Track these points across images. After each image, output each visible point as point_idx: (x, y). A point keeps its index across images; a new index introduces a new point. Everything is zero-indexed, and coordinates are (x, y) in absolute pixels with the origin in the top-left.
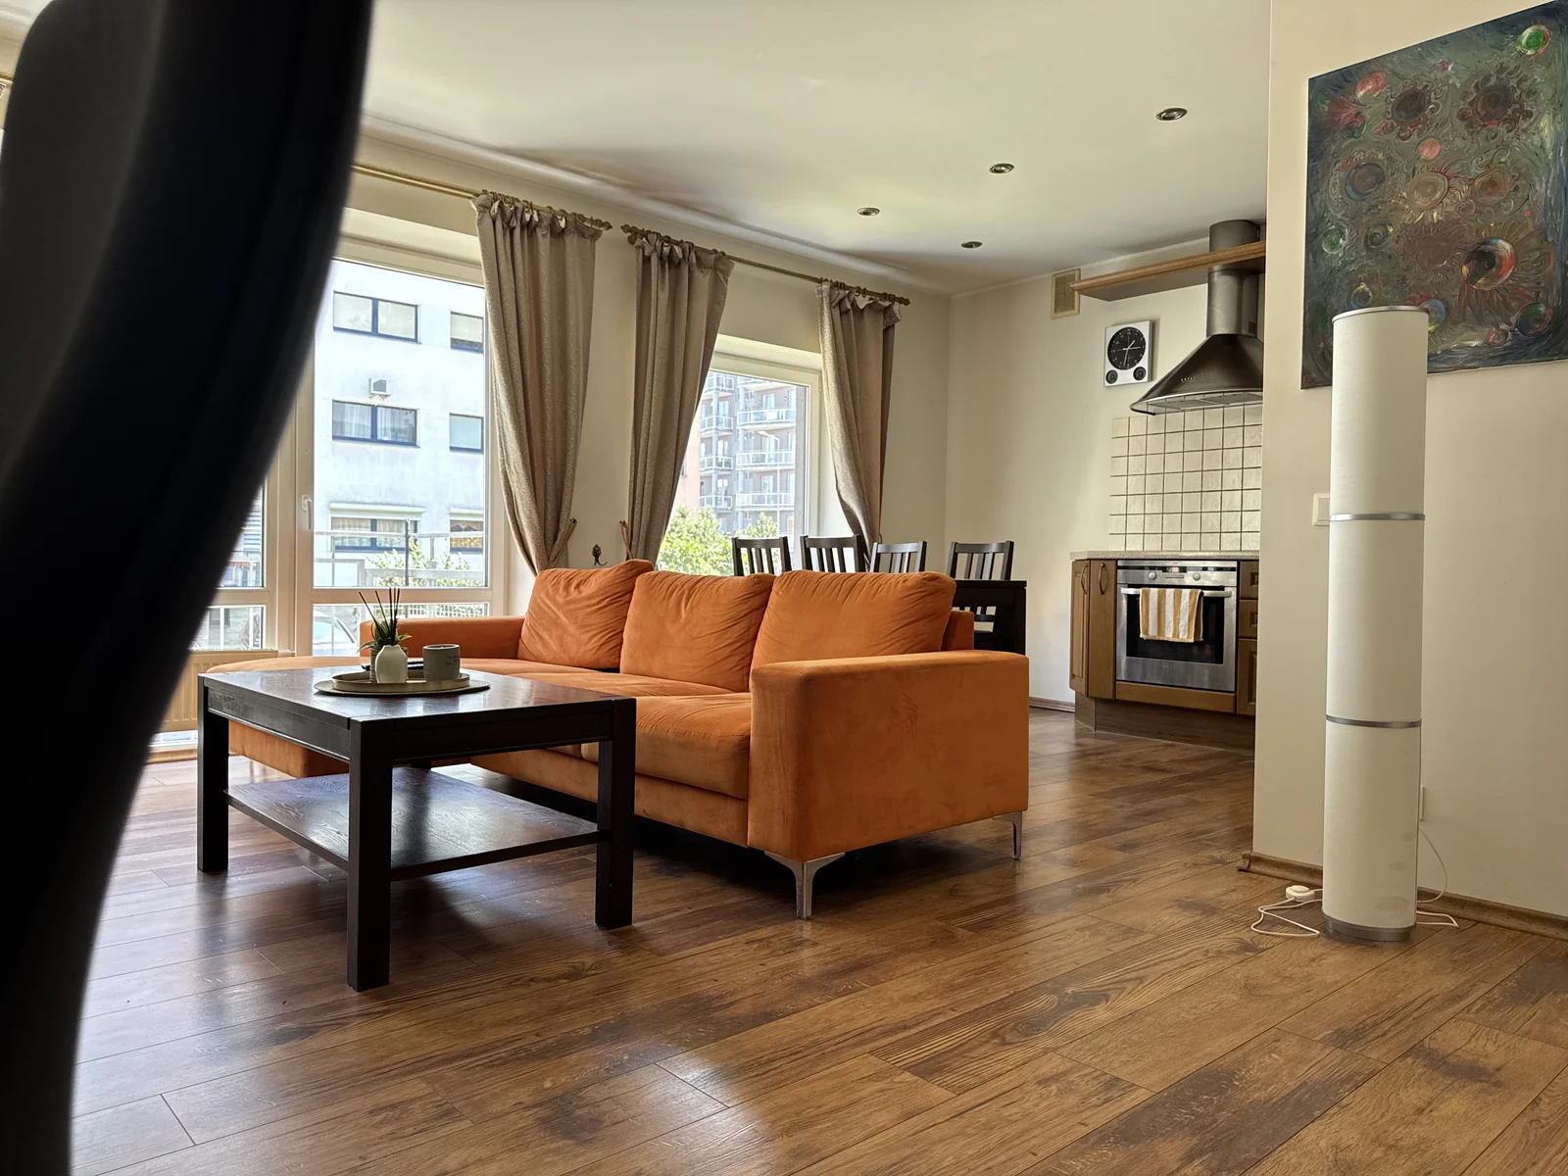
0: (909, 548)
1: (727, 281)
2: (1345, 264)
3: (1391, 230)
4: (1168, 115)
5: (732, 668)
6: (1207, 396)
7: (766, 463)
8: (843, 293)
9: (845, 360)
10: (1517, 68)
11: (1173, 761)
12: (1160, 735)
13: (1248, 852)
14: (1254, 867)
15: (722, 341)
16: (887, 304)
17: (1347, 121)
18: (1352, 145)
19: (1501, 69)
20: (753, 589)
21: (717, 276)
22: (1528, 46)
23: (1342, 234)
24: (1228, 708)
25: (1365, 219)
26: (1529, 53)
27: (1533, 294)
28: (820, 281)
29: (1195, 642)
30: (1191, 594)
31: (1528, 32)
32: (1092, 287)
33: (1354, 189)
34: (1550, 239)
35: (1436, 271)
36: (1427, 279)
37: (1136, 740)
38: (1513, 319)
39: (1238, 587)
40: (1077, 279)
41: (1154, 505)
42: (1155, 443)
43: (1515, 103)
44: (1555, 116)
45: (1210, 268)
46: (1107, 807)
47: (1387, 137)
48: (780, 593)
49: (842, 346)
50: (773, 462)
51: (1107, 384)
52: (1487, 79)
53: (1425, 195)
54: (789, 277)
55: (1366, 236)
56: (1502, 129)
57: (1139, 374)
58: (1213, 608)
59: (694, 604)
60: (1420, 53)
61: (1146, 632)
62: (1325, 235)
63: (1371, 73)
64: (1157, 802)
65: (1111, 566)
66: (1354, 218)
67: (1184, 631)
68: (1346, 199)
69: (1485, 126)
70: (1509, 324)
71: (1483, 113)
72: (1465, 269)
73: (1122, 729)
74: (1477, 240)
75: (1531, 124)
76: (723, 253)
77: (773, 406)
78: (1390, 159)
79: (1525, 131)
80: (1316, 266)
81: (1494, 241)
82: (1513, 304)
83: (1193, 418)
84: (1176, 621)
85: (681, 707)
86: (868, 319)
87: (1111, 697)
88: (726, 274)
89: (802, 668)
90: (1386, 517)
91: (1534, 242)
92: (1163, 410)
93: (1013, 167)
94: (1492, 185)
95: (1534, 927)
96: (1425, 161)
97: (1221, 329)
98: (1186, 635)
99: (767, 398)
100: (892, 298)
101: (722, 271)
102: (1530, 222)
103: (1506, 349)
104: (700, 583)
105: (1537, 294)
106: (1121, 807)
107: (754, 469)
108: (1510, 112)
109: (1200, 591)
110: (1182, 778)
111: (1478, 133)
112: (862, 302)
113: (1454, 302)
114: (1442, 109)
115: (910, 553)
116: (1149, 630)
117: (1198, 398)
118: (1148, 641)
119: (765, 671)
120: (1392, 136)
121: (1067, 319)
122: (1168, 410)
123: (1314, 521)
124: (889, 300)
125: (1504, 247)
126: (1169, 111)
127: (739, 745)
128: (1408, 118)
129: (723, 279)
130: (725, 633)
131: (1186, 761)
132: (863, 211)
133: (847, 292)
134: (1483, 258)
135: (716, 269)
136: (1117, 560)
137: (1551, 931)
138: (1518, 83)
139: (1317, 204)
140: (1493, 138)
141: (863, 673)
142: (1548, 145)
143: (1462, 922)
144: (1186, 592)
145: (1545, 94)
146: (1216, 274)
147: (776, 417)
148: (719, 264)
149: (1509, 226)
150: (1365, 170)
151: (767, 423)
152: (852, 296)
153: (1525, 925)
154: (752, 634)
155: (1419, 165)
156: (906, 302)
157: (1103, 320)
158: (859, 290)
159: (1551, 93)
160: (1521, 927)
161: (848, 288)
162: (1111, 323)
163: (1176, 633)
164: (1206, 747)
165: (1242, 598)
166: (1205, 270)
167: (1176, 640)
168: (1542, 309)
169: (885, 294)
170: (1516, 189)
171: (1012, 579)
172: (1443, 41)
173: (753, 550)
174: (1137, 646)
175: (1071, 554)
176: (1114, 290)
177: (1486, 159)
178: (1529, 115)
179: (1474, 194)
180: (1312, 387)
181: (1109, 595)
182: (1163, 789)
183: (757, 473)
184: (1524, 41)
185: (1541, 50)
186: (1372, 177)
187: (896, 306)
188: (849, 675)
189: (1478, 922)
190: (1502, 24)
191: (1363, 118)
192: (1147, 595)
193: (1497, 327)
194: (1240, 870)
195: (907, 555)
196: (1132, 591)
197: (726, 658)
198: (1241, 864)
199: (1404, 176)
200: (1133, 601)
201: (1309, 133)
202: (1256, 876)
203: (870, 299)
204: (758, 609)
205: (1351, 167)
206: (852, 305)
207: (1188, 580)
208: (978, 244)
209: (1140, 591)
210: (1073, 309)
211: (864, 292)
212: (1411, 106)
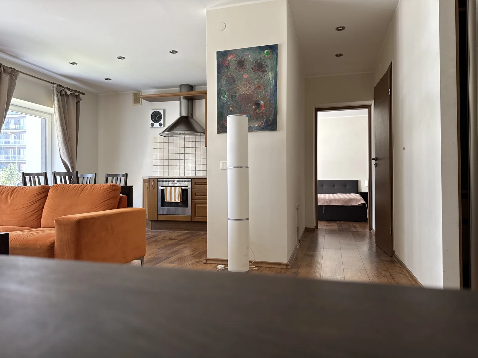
0: (90, 175)
1: (16, 79)
2: (227, 102)
3: (237, 95)
4: (173, 52)
5: (33, 220)
6: (180, 133)
7: (10, 144)
8: (61, 89)
9: (62, 111)
10: (264, 59)
11: (176, 236)
12: (170, 229)
13: (206, 258)
14: (208, 262)
15: (14, 100)
16: (77, 94)
17: (226, 65)
18: (227, 71)
19: (261, 59)
20: (41, 191)
21: (11, 77)
22: (266, 54)
23: (226, 94)
24: (189, 219)
25: (231, 91)
26: (266, 56)
27: (268, 115)
28: (53, 84)
29: (180, 202)
30: (179, 188)
31: (266, 51)
32: (146, 97)
33: (228, 83)
34: (271, 102)
35: (248, 107)
36: (245, 108)
37: (164, 231)
38: (264, 120)
39: (191, 186)
40: (140, 95)
41: (166, 163)
42: (166, 145)
43: (264, 68)
44: (272, 72)
45: (180, 97)
46: (163, 252)
47: (236, 71)
48: (54, 192)
49: (61, 106)
50: (13, 144)
51: (151, 127)
52: (258, 60)
53: (245, 87)
54: (40, 80)
55: (231, 95)
56: (261, 73)
57: (160, 125)
58: (185, 192)
59: (15, 196)
60: (243, 51)
61: (167, 200)
62: (222, 94)
63: (232, 54)
64: (176, 249)
65: (156, 181)
66: (229, 90)
67: (177, 199)
68: (226, 85)
69: (257, 72)
70: (263, 121)
71: (257, 69)
72: (254, 107)
73: (160, 229)
74: (256, 100)
75: (267, 73)
76: (15, 69)
77: (13, 123)
78: (236, 76)
79: (266, 75)
80: (220, 101)
81: (260, 101)
82: (264, 117)
83: (176, 138)
84: (175, 196)
85: (20, 235)
86: (70, 98)
87: (156, 220)
88: (16, 76)
89: (76, 217)
90: (241, 167)
91: (268, 102)
92: (168, 135)
93: (125, 58)
94: (259, 87)
95: (273, 266)
96: (244, 78)
97: (184, 114)
98: (178, 200)
99: (10, 120)
100: (79, 93)
101: (14, 75)
102: (267, 97)
103: (263, 127)
104: (16, 189)
105: (269, 114)
106: (167, 251)
107: (5, 146)
108: (263, 70)
109: (181, 187)
110: (180, 241)
111: (256, 73)
112: (69, 93)
113: (252, 114)
114: (248, 66)
115: (90, 177)
116: (167, 199)
117: (178, 133)
118: (167, 202)
119: (61, 219)
120: (237, 71)
121: (137, 106)
122: (169, 136)
123: (221, 168)
124: (78, 93)
125: (262, 102)
126: (173, 51)
127: (50, 246)
128: (240, 67)
129: (14, 78)
130: (29, 207)
131: (180, 236)
132: (72, 63)
133: (63, 88)
134: (258, 105)
135: (11, 74)
136: (157, 179)
137: (276, 266)
138: (264, 63)
139: (219, 85)
140: (259, 75)
141: (97, 217)
142: (271, 79)
143: (258, 267)
144: (178, 188)
145: (270, 67)
146: (182, 99)
147: (15, 128)
148: (13, 73)
149: (263, 97)
150: (231, 78)
151: (11, 130)
152: (65, 90)
153: (270, 266)
154: (41, 207)
155: (243, 79)
156: (84, 94)
157: (150, 108)
158: (67, 88)
159: (271, 67)
160: (270, 267)
161: (63, 87)
162: (151, 109)
163: (175, 200)
164: (184, 231)
165: (193, 189)
166: (179, 97)
167: (175, 201)
168: (270, 118)
169: (77, 91)
170: (264, 89)
171: (127, 185)
172: (248, 49)
173: (32, 177)
174: (164, 204)
175: (143, 177)
176: (152, 99)
177: (258, 80)
178: (267, 71)
179: (255, 89)
180: (219, 133)
181: (155, 189)
182: (176, 244)
183: (6, 148)
184: (265, 53)
185: (269, 56)
186: (232, 81)
187: (81, 95)
188: (92, 218)
189: (261, 267)
190: (261, 48)
191: (230, 65)
192: (166, 189)
193: (261, 122)
194: (204, 263)
195: (89, 178)
196: (162, 188)
197: (30, 217)
198: (204, 261)
199: (240, 81)
200: (163, 191)
201: (217, 66)
202: (208, 264)
203: (71, 92)
204: (44, 198)
205: (227, 77)
206: (65, 93)
207: (178, 184)
208: (110, 79)
209: (164, 188)
210: (140, 103)
211: (69, 89)
212: (241, 64)
